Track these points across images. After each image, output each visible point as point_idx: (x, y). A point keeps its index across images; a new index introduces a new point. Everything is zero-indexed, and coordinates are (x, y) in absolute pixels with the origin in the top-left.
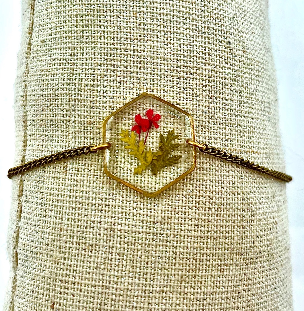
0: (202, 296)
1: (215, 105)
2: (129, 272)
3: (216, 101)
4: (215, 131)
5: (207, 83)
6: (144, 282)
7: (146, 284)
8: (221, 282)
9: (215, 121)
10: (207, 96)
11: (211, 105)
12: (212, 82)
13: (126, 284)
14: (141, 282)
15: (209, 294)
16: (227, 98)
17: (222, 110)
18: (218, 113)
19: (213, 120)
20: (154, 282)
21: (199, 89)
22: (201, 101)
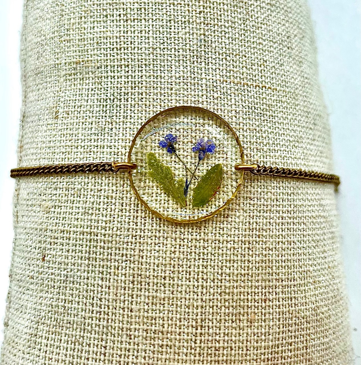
0: (202, 244)
1: (212, 33)
2: (118, 215)
3: (213, 29)
4: (214, 61)
5: (202, 9)
6: (135, 227)
7: (136, 229)
8: (225, 229)
9: (213, 51)
10: (202, 24)
11: (207, 33)
12: (208, 8)
13: (115, 229)
14: (131, 226)
15: (210, 241)
16: (227, 25)
17: (222, 39)
18: (217, 42)
19: (210, 50)
20: (145, 226)
21: (192, 16)
22: (195, 30)
